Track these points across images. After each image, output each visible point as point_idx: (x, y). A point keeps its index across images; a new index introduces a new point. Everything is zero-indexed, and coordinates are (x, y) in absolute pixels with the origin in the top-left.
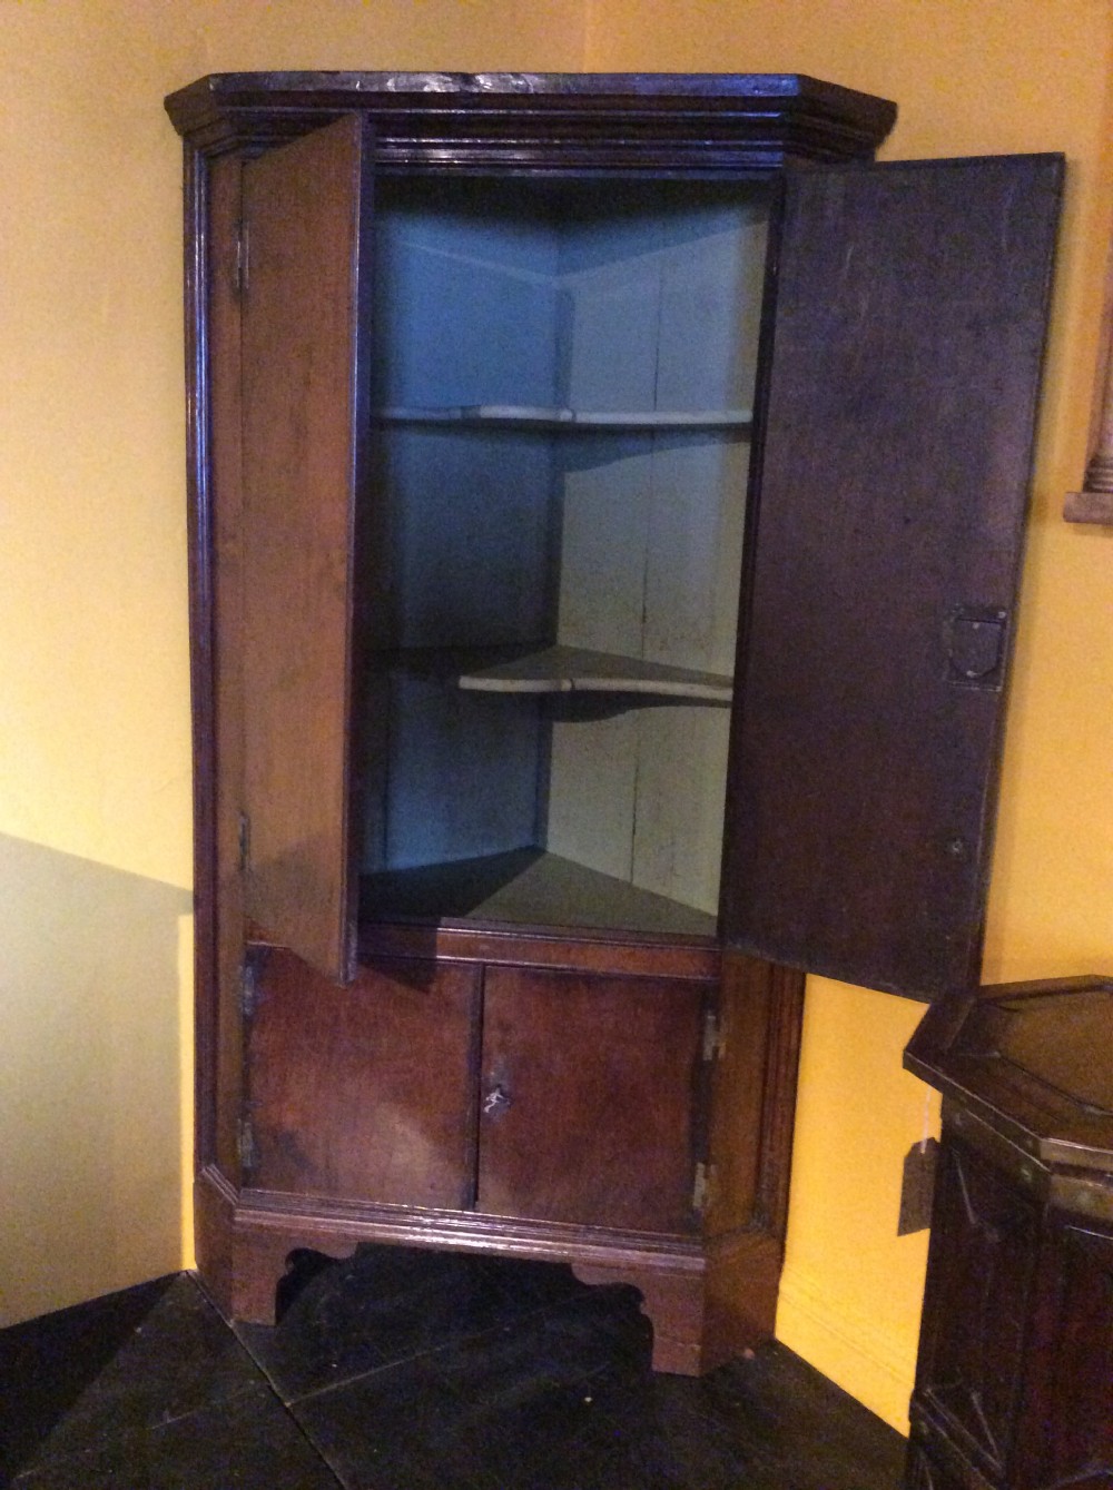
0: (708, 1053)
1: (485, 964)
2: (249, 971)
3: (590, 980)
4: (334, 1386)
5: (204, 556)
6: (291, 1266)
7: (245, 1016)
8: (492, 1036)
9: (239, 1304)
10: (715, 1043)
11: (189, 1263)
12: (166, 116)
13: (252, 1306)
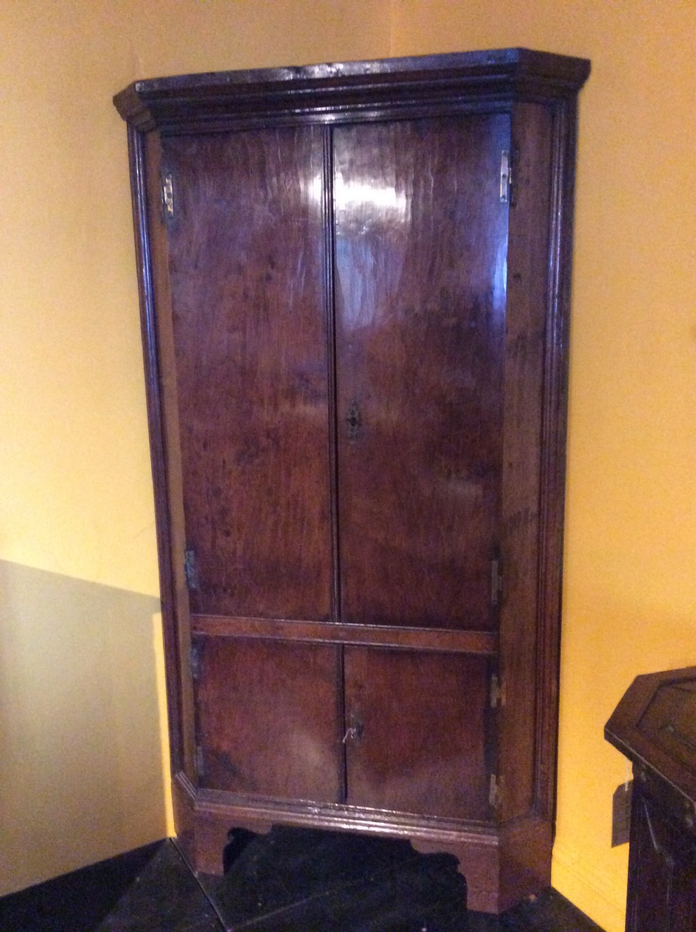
0: (494, 703)
1: (343, 645)
2: (195, 651)
3: (412, 654)
4: (260, 918)
5: (155, 387)
6: (232, 838)
7: (194, 679)
8: (350, 692)
9: (201, 862)
10: (499, 696)
11: (172, 833)
12: (115, 108)
13: (209, 863)
